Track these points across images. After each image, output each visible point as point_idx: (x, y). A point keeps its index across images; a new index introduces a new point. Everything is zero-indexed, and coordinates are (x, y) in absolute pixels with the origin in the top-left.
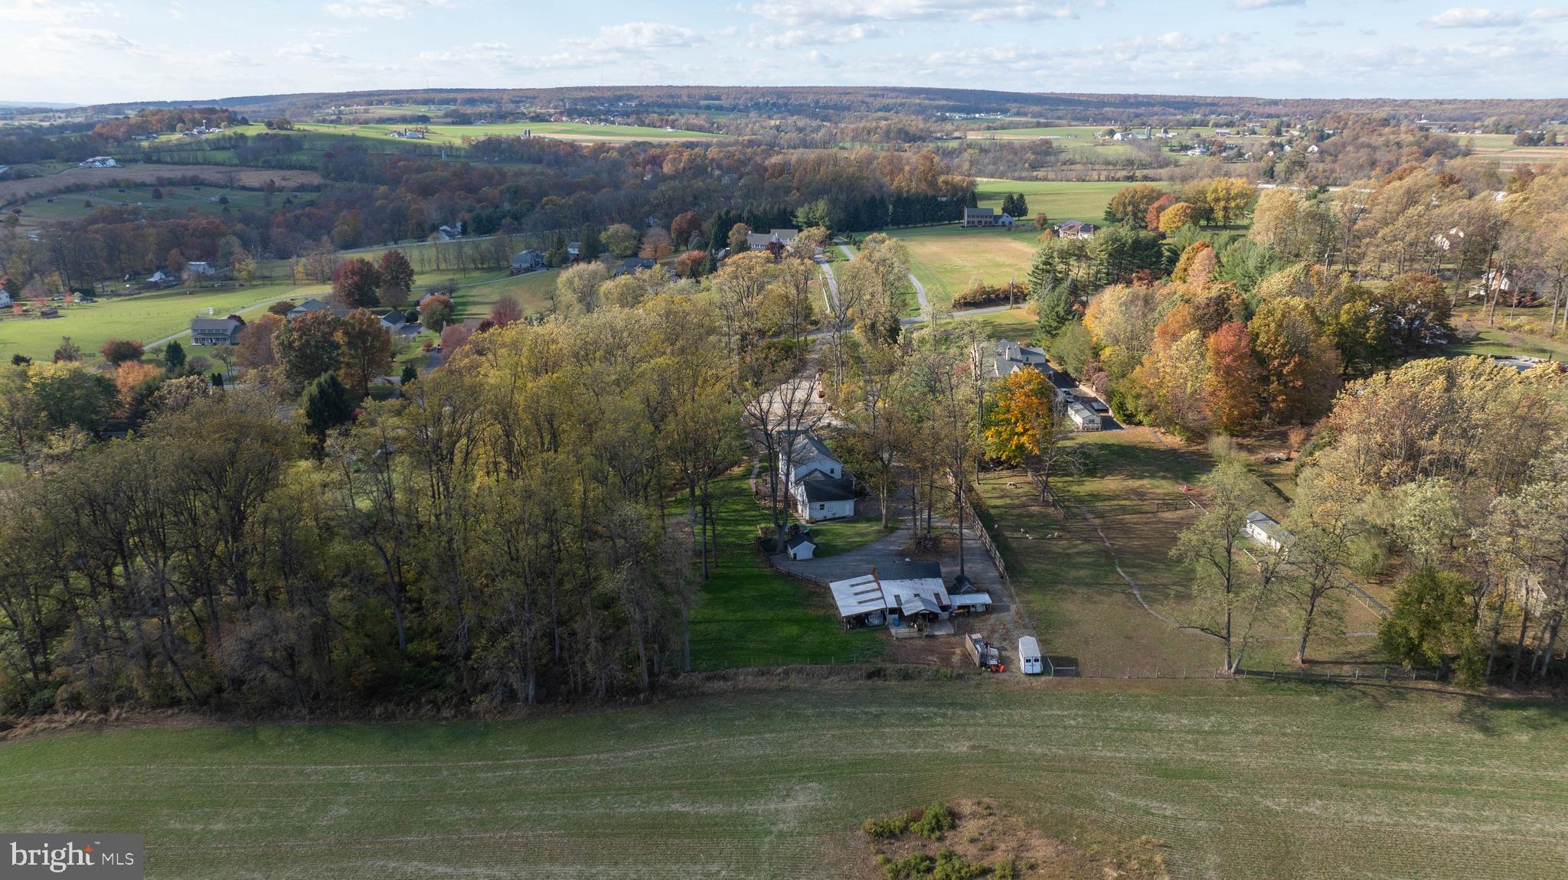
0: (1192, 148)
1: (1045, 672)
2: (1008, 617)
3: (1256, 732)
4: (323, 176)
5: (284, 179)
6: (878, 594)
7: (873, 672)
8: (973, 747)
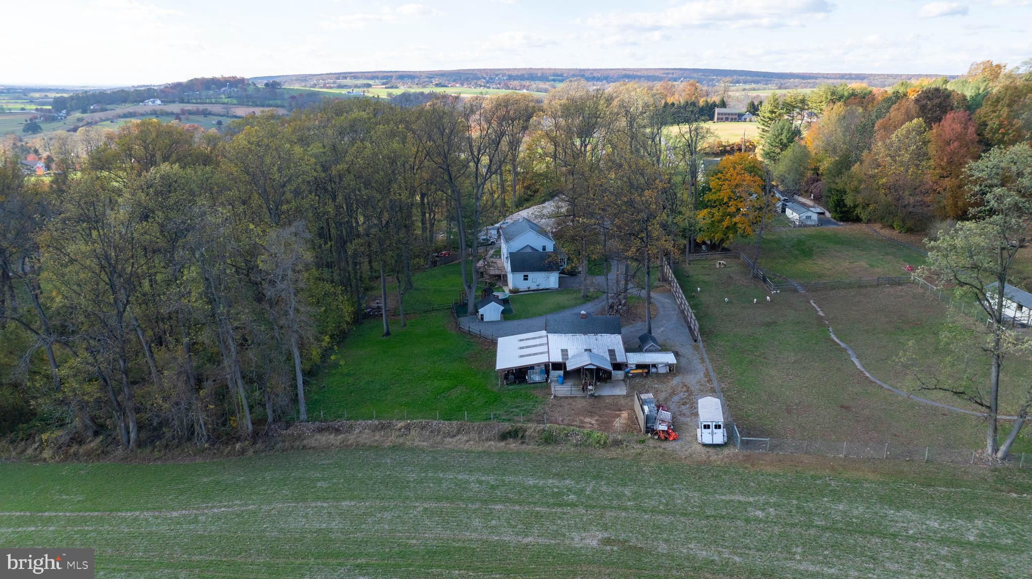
2: (693, 380)
4: (288, 110)
6: (544, 349)
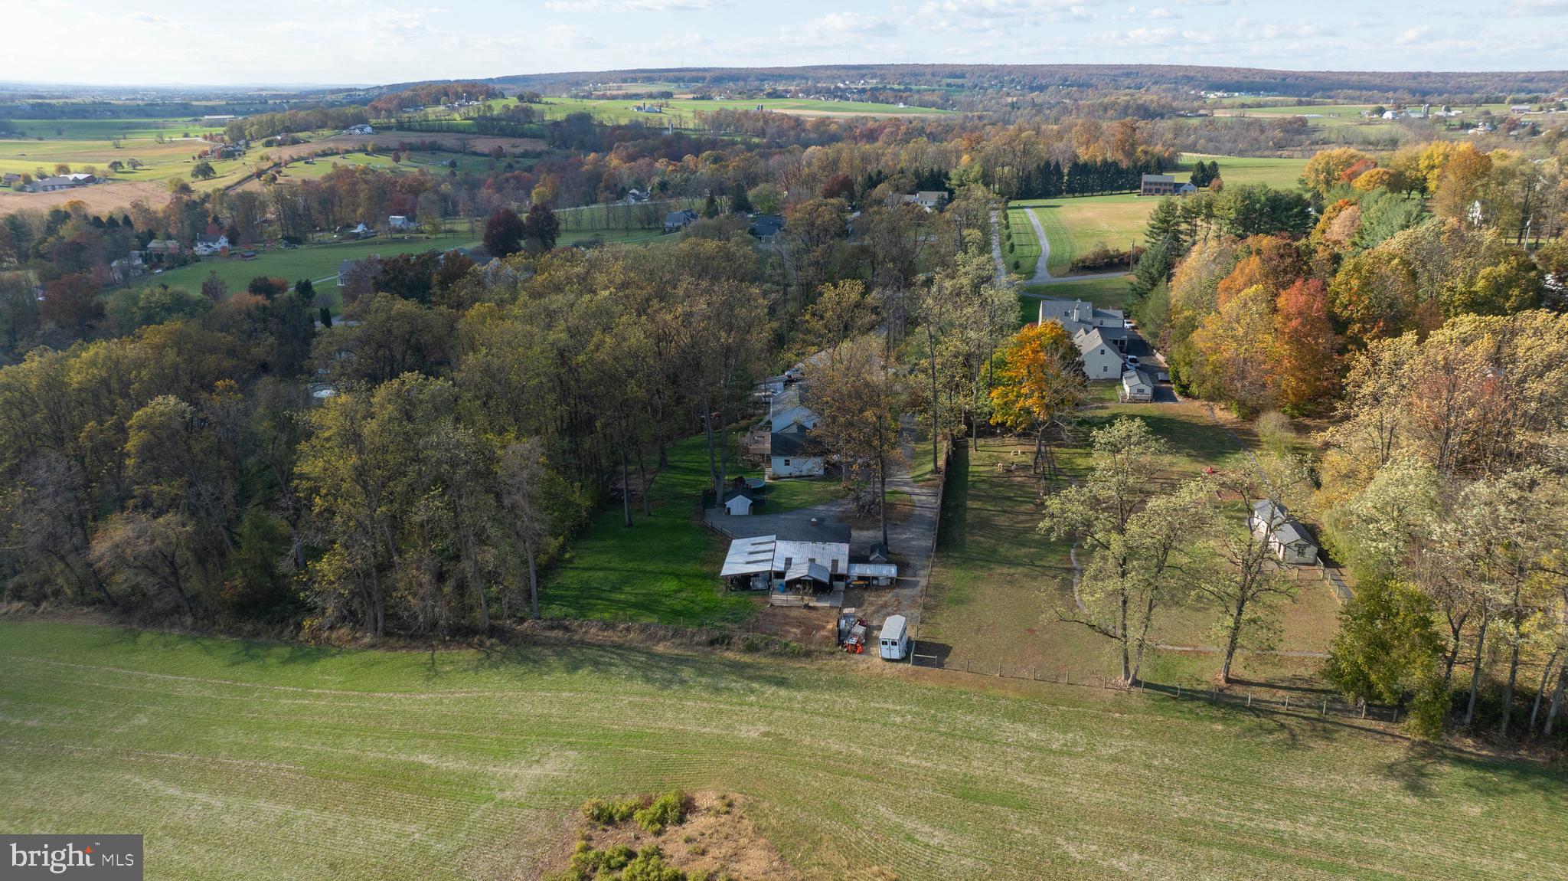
0: (1476, 126)
1: (904, 660)
3: (1115, 759)
4: (549, 144)
5: (514, 146)
6: (769, 556)
7: (717, 639)
8: (767, 734)
